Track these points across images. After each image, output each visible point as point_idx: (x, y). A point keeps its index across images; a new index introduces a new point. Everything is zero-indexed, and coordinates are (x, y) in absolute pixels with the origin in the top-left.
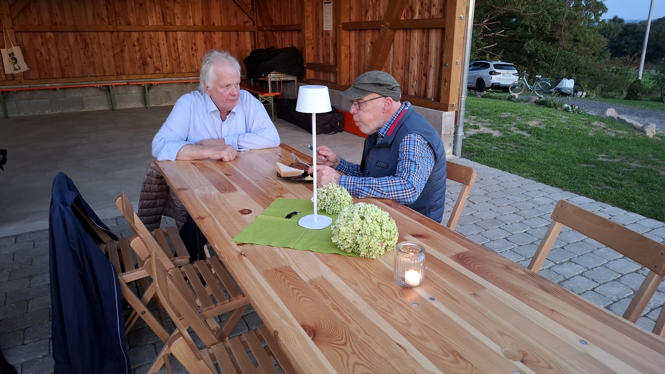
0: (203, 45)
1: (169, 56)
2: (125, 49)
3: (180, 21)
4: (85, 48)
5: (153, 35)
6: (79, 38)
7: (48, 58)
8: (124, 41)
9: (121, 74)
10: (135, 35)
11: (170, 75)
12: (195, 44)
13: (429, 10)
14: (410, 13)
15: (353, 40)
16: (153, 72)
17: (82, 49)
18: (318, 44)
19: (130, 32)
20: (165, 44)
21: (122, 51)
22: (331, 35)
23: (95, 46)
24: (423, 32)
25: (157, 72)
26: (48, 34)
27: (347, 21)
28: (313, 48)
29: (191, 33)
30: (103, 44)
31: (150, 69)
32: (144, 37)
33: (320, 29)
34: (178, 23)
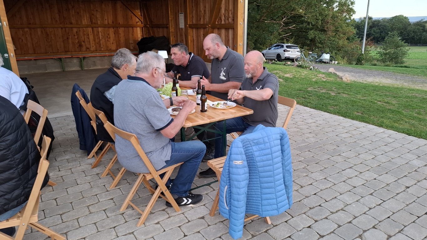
0: (114, 35)
1: (94, 41)
2: (69, 38)
3: (100, 22)
4: (47, 37)
5: (85, 30)
6: (43, 31)
8: (69, 33)
9: (67, 51)
10: (75, 30)
11: (95, 51)
12: (109, 35)
13: (228, 20)
14: (220, 20)
15: (195, 33)
16: (85, 50)
17: (45, 37)
18: (177, 35)
19: (72, 28)
20: (92, 34)
21: (68, 38)
22: (184, 30)
23: (52, 36)
24: (226, 30)
25: (88, 50)
26: (26, 29)
27: (191, 23)
28: (174, 37)
29: (106, 28)
30: (57, 35)
31: (84, 49)
32: (80, 31)
33: (178, 27)
34: (99, 23)
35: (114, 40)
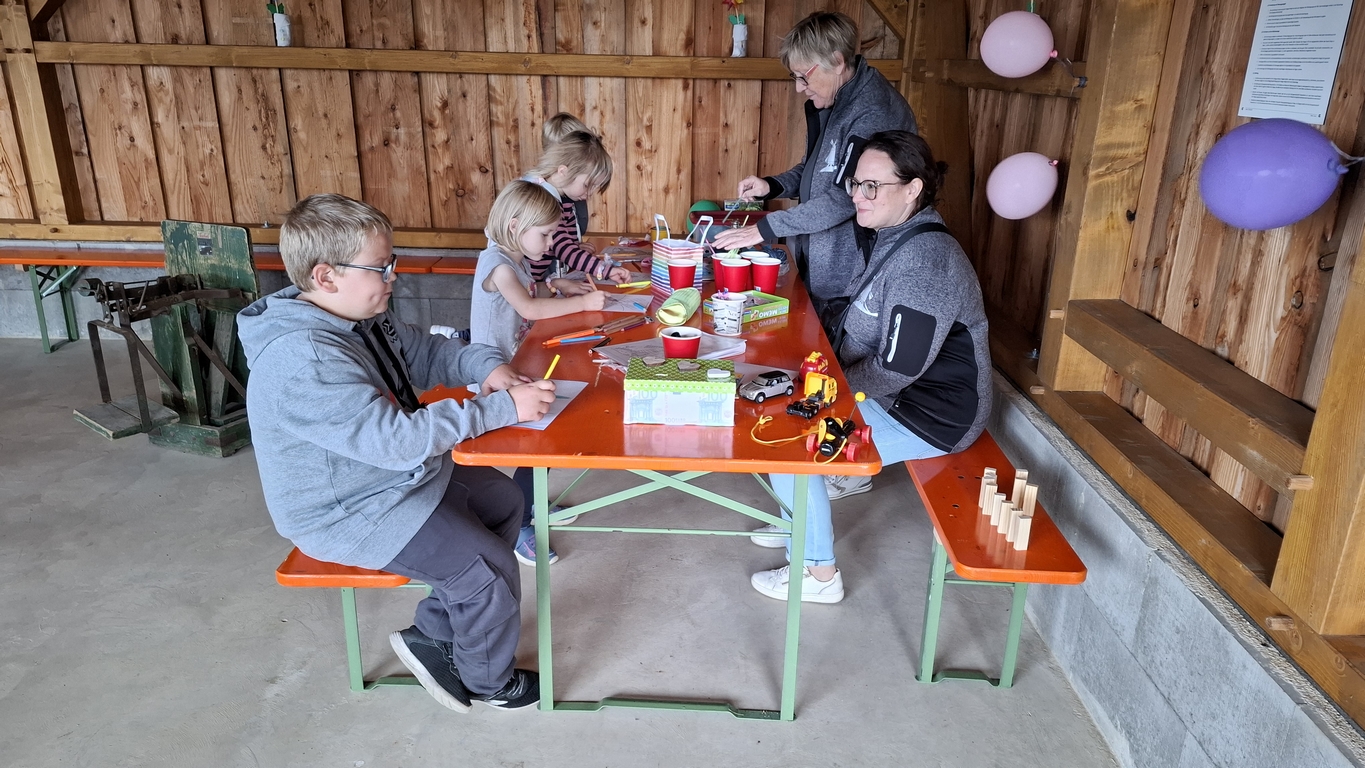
0: (681, 133)
2: (397, 139)
3: (603, 39)
4: (265, 127)
5: (499, 89)
6: (247, 90)
7: (150, 155)
8: (393, 109)
10: (437, 88)
12: (649, 128)
17: (255, 128)
21: (386, 143)
29: (641, 83)
30: (326, 116)
32: (464, 96)
34: (593, 46)
35: (679, 171)
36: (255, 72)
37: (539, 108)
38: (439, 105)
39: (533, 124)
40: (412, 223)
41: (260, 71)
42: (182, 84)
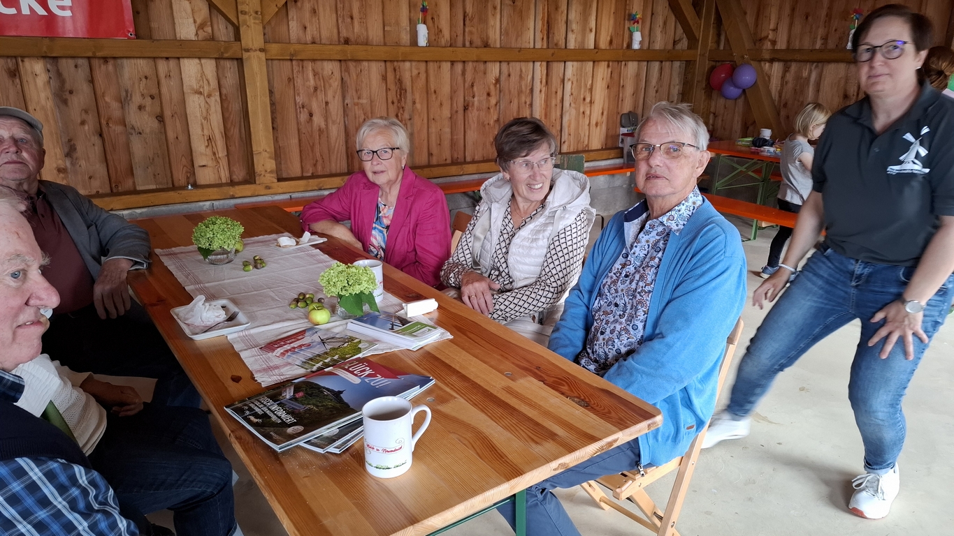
0: (605, 92)
2: (473, 105)
3: (575, 40)
4: (399, 101)
7: (323, 126)
8: (472, 86)
10: (493, 71)
12: (591, 90)
19: (485, 62)
20: (543, 89)
21: (466, 107)
23: (417, 97)
26: (328, 67)
30: (435, 92)
32: (509, 75)
36: (395, 63)
37: (544, 81)
38: (494, 82)
39: (541, 91)
40: (477, 158)
41: (399, 63)
42: (349, 74)
